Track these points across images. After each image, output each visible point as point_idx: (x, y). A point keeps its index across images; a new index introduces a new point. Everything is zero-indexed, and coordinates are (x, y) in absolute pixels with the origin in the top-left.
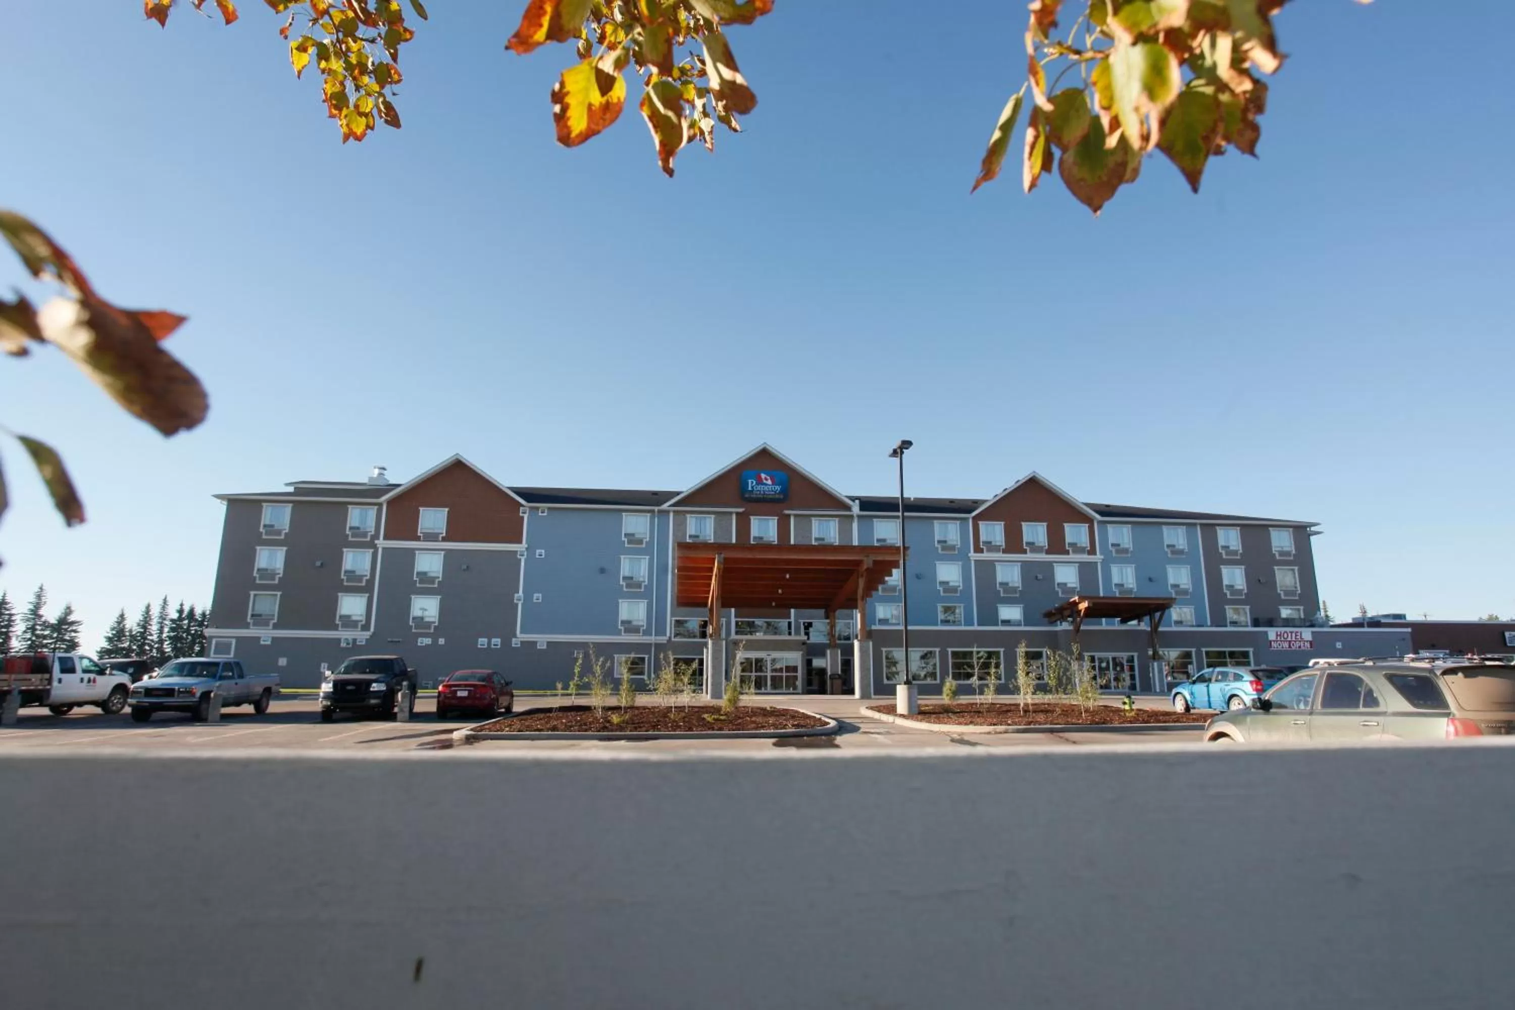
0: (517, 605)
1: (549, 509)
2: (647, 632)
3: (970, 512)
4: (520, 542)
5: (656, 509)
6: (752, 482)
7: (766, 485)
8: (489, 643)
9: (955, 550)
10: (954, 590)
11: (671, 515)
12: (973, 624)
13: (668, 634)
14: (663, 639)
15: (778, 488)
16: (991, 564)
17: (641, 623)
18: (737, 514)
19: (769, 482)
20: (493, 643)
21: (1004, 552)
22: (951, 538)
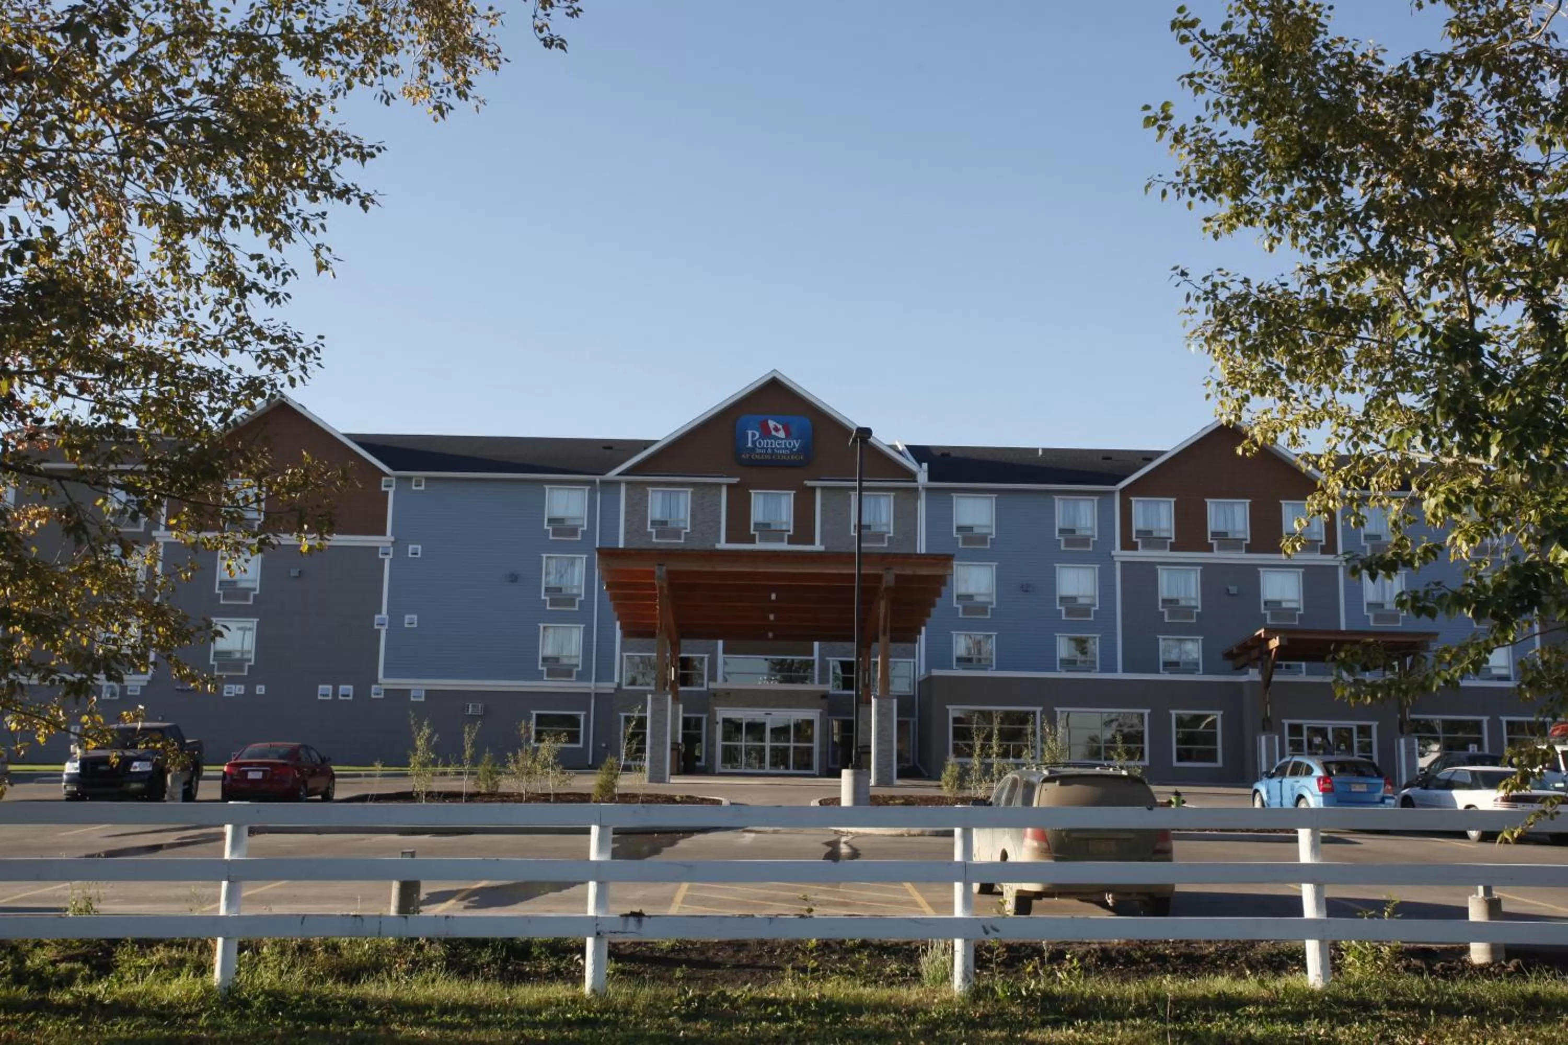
0: (379, 631)
1: (428, 479)
2: (583, 676)
3: (1115, 483)
4: (383, 533)
5: (598, 479)
6: (754, 435)
7: (776, 438)
8: (335, 692)
9: (1088, 545)
10: (1085, 610)
11: (623, 488)
12: (1115, 670)
13: (617, 679)
14: (607, 687)
15: (796, 444)
16: (1150, 569)
17: (574, 661)
18: (729, 486)
19: (782, 434)
20: (340, 692)
21: (1174, 548)
22: (1083, 524)
